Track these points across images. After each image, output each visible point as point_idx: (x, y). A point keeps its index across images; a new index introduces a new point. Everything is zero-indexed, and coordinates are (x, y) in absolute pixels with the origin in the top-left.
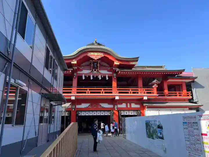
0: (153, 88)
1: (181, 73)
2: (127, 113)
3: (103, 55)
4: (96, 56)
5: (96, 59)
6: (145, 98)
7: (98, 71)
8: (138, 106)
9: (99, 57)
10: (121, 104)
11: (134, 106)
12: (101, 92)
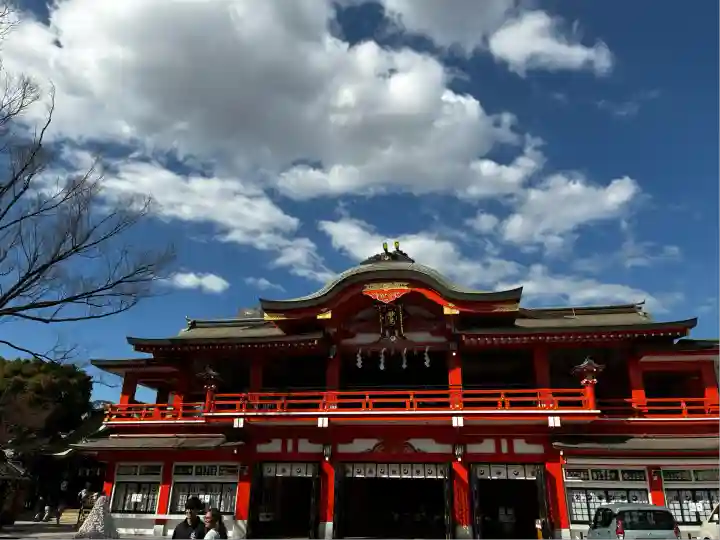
0: (583, 387)
1: (684, 332)
2: (499, 473)
3: (406, 288)
4: (386, 292)
5: (387, 301)
6: (554, 422)
7: (400, 335)
8: (536, 449)
9: (396, 295)
10: (479, 440)
11: (521, 447)
12: (408, 404)
